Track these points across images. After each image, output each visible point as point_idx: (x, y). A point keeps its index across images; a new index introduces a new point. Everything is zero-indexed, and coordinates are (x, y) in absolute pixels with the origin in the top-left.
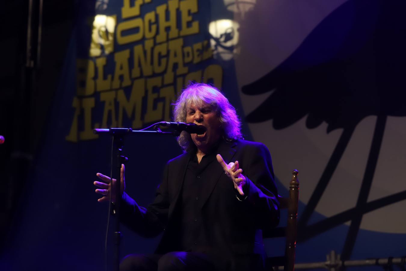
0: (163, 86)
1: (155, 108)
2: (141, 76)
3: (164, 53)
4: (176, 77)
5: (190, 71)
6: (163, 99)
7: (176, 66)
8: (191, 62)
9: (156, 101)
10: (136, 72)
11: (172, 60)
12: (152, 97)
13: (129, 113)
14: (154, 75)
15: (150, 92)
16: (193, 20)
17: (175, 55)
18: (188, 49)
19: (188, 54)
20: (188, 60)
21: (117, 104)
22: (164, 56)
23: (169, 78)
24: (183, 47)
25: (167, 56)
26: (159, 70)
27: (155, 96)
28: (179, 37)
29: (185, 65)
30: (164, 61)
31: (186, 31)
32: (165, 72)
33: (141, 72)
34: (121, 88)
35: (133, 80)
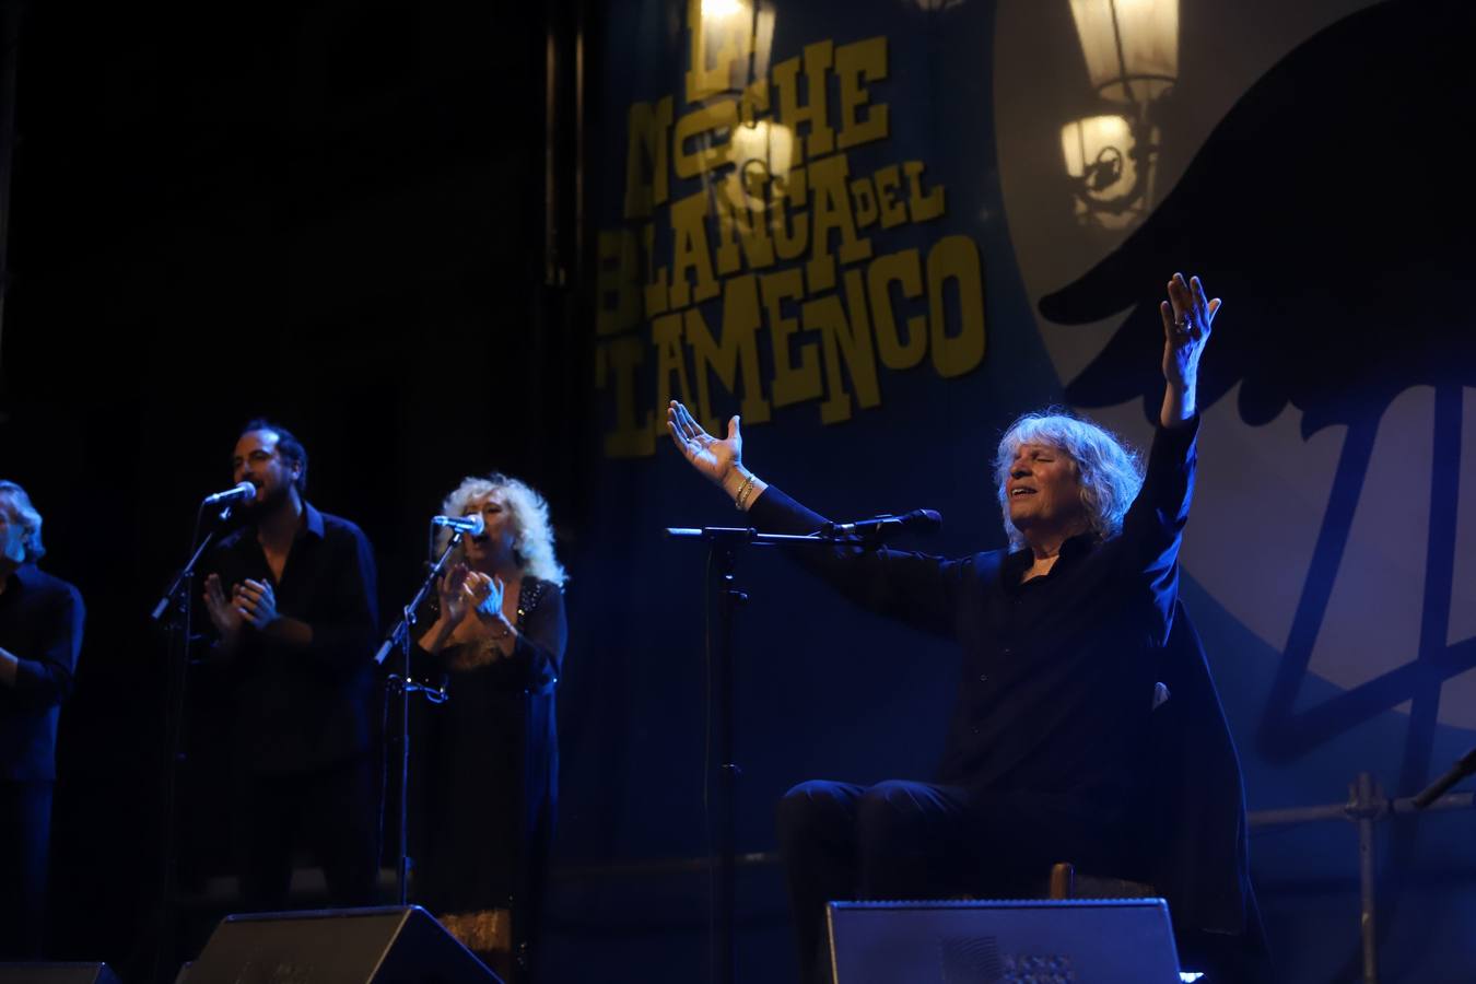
0: (808, 297)
1: (795, 361)
2: (744, 269)
3: (799, 199)
4: (840, 270)
5: (877, 251)
6: (815, 336)
7: (834, 235)
8: (877, 223)
9: (797, 341)
10: (728, 260)
11: (823, 221)
12: (781, 330)
13: (727, 377)
14: (779, 265)
15: (774, 315)
16: (871, 102)
17: (830, 207)
18: (861, 186)
19: (864, 197)
20: (865, 218)
21: (688, 352)
22: (800, 209)
23: (821, 272)
24: (849, 180)
25: (809, 206)
26: (791, 249)
27: (791, 325)
28: (834, 152)
29: (860, 233)
30: (800, 220)
31: (853, 134)
32: (807, 254)
33: (743, 258)
34: (692, 305)
35: (722, 279)
